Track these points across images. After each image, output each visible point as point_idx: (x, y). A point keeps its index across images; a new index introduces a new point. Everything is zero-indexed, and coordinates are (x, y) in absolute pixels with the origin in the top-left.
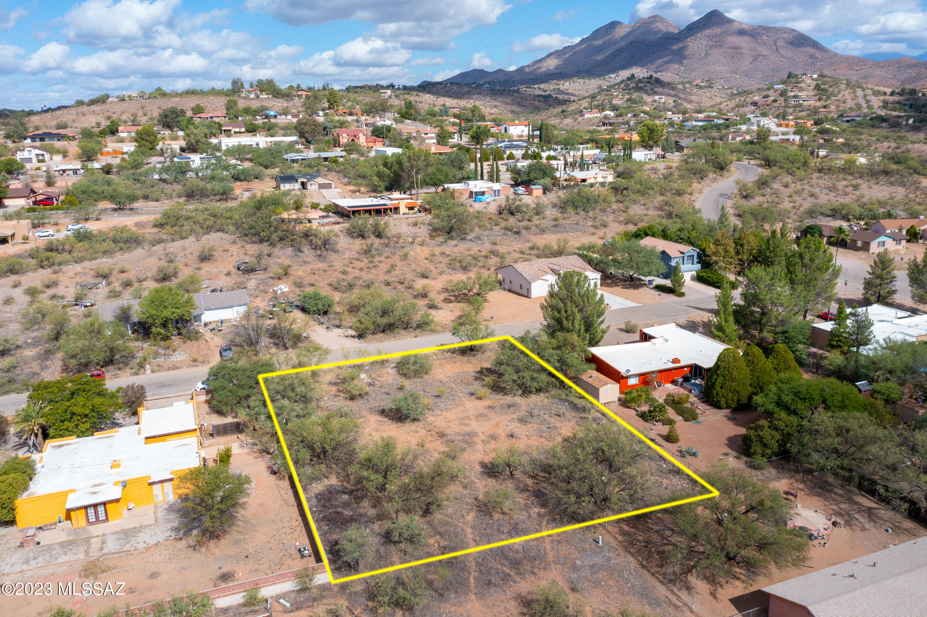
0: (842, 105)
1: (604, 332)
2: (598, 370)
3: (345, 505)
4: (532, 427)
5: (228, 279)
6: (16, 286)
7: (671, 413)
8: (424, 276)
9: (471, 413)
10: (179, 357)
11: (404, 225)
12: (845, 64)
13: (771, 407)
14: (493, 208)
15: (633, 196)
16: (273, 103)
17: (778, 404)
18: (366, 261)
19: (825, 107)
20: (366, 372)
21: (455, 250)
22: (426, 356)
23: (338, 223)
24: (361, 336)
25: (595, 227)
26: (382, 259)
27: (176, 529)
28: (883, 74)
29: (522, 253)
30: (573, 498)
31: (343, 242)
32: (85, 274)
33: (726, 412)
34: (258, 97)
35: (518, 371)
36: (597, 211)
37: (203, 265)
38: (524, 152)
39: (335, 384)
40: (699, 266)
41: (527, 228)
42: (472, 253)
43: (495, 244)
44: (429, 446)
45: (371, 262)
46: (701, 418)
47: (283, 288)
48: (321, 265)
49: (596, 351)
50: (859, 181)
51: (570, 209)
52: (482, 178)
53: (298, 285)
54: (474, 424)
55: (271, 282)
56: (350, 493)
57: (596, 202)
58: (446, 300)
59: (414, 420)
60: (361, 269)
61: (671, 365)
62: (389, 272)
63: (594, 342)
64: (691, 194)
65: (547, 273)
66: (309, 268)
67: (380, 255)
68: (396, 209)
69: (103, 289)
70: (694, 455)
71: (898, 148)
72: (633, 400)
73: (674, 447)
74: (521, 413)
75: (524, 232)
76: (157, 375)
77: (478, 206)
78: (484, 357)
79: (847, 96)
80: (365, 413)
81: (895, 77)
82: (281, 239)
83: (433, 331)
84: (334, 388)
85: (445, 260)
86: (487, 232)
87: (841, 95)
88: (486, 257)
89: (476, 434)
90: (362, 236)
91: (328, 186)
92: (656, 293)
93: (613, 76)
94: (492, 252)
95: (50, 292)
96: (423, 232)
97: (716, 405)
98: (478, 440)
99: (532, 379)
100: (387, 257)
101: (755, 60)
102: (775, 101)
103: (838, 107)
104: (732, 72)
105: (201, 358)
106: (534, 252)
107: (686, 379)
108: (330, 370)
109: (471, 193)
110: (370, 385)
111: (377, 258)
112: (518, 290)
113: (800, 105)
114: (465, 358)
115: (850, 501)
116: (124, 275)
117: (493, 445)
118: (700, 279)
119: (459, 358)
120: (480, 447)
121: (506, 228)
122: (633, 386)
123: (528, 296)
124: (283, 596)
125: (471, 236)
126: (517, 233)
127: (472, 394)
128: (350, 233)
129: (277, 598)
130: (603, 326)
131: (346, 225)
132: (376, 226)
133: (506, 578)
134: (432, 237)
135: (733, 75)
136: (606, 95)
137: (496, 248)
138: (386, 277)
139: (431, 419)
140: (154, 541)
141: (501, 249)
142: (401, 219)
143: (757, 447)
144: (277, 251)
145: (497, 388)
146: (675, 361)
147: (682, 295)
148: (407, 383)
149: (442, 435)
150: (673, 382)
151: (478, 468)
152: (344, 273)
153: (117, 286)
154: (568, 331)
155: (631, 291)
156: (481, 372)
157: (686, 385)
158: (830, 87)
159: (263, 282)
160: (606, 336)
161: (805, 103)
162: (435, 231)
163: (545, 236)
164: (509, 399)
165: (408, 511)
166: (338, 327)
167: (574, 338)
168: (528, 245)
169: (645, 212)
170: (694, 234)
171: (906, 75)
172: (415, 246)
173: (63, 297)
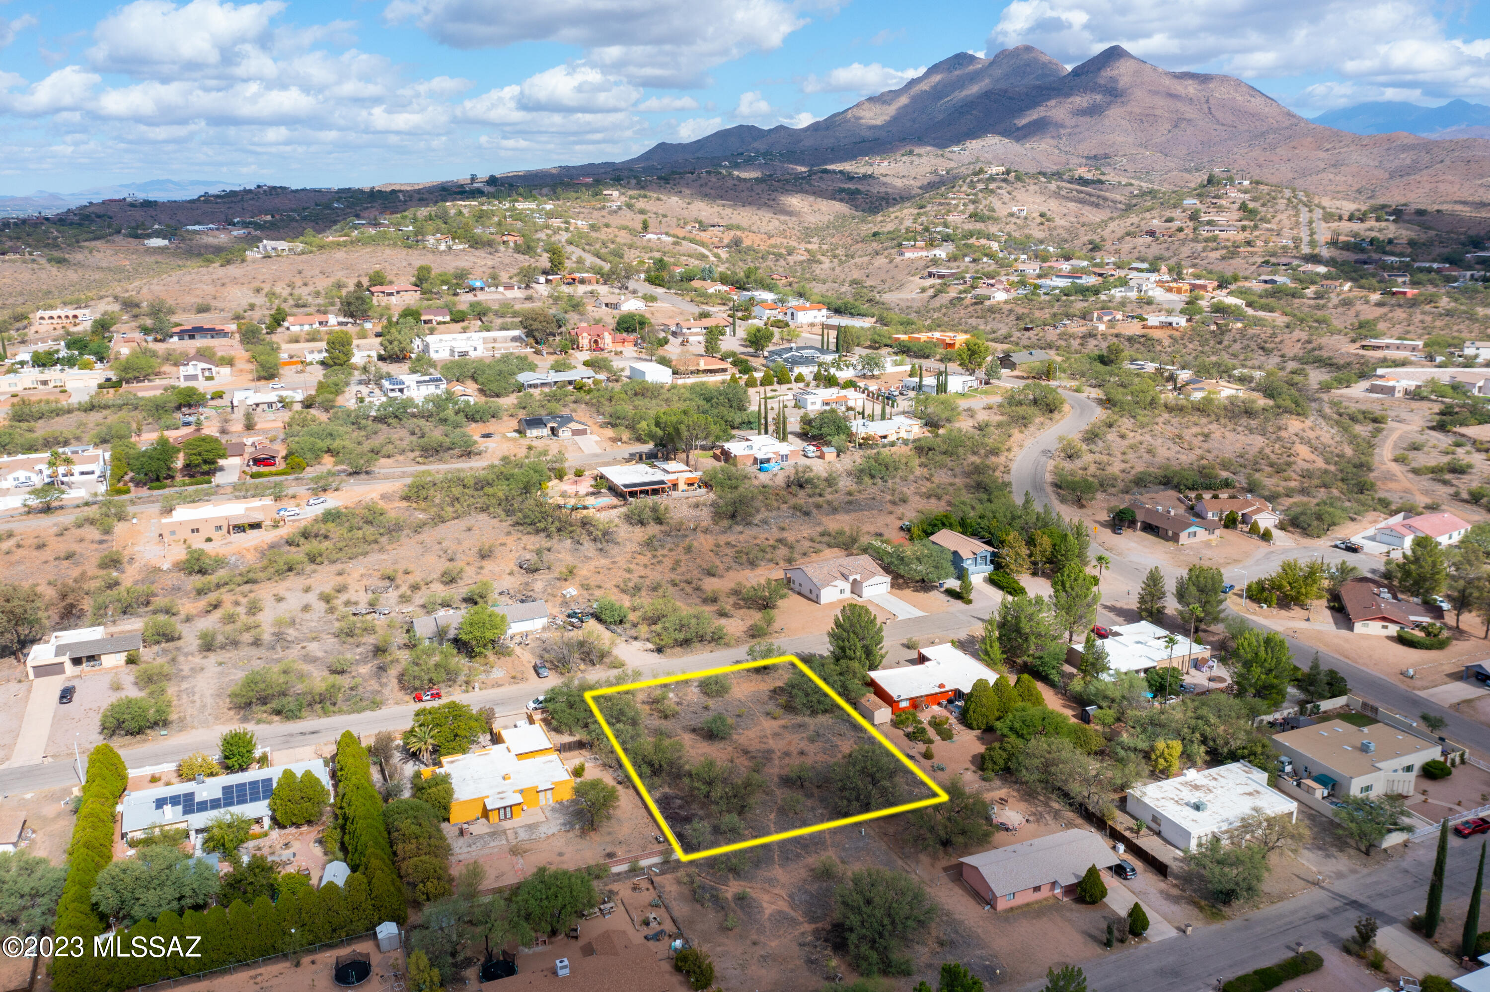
0: (1274, 238)
1: (882, 657)
2: (876, 693)
3: (680, 807)
4: (819, 745)
5: (511, 579)
6: (307, 590)
7: (931, 733)
8: (711, 574)
9: (768, 732)
10: (498, 673)
11: (685, 507)
12: (1310, 139)
13: (1006, 731)
14: (780, 480)
15: (939, 458)
16: (473, 259)
17: (1011, 729)
18: (649, 555)
19: (1249, 243)
20: (673, 691)
21: (741, 538)
22: (726, 675)
23: (615, 507)
24: (659, 650)
25: (894, 503)
26: (665, 552)
27: (564, 824)
28: (1364, 160)
29: (812, 540)
30: (845, 802)
31: (624, 532)
32: (370, 576)
33: (977, 732)
34: (450, 248)
35: (807, 695)
36: (898, 480)
37: (485, 563)
38: (816, 369)
39: (648, 703)
40: (991, 567)
41: (818, 507)
42: (758, 541)
43: (783, 529)
44: (737, 761)
45: (654, 556)
46: (955, 738)
47: (571, 591)
48: (604, 562)
49: (873, 674)
50: (1214, 427)
51: (867, 480)
52: (766, 432)
53: (586, 587)
54: (771, 742)
55: (558, 584)
56: (682, 798)
57: (896, 469)
58: (736, 606)
59: (722, 738)
60: (645, 566)
61: (937, 690)
62: (673, 569)
63: (873, 667)
64: (1009, 450)
65: (836, 578)
66: (593, 564)
67: (662, 546)
68: (675, 486)
69: (392, 595)
70: (942, 769)
71: (1309, 342)
72: (902, 722)
73: (927, 763)
74: (811, 733)
75: (815, 511)
76: (485, 692)
77: (763, 477)
78: (777, 675)
79: (1286, 222)
80: (679, 731)
81: (1380, 166)
82: (559, 530)
83: (727, 645)
84: (647, 707)
85: (731, 552)
86: (774, 513)
87: (1277, 219)
88: (774, 547)
89: (773, 752)
90: (642, 523)
91: (583, 432)
92: (944, 598)
93: (956, 149)
94: (780, 541)
95: (343, 597)
96: (705, 515)
97: (970, 727)
98: (775, 756)
99: (819, 702)
100: (671, 550)
101: (1176, 126)
102: (1180, 230)
103: (1266, 242)
104: (1141, 145)
105: (519, 675)
106: (826, 539)
107: (950, 702)
108: (641, 690)
109: (755, 459)
110: (678, 704)
111: (661, 552)
112: (807, 594)
113: (1215, 239)
114: (759, 677)
115: (1046, 805)
116: (410, 576)
117: (787, 760)
118: (992, 581)
119: (754, 676)
120: (777, 762)
121: (795, 508)
122: (903, 709)
123: (817, 601)
124: (655, 865)
125: (757, 519)
126: (807, 514)
127: (768, 714)
128: (629, 519)
129: (650, 867)
130: (883, 651)
131: (623, 510)
132: (654, 509)
133: (798, 856)
134: (716, 523)
135: (1142, 151)
136: (941, 204)
137: (785, 534)
138: (673, 576)
139: (735, 737)
140: (550, 832)
141: (790, 536)
142: (680, 498)
143: (989, 764)
144: (554, 543)
145: (789, 708)
146: (941, 686)
147: (969, 602)
148: (710, 703)
149: (746, 752)
150: (939, 704)
151: (776, 779)
152: (629, 571)
153: (404, 589)
154: (851, 659)
155: (921, 596)
156: (774, 691)
157: (950, 707)
158: (1263, 205)
159: (549, 584)
160: (884, 661)
161: (1223, 235)
162: (718, 514)
163: (838, 517)
164: (799, 719)
165: (729, 811)
166: (636, 638)
167: (856, 665)
168: (819, 529)
169: (951, 480)
170: (994, 523)
171: (1397, 163)
172: (699, 534)
173: (356, 603)
